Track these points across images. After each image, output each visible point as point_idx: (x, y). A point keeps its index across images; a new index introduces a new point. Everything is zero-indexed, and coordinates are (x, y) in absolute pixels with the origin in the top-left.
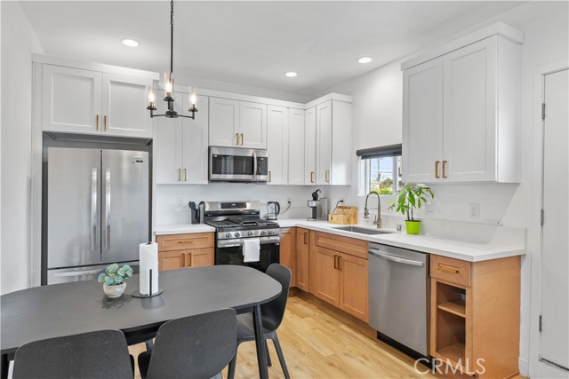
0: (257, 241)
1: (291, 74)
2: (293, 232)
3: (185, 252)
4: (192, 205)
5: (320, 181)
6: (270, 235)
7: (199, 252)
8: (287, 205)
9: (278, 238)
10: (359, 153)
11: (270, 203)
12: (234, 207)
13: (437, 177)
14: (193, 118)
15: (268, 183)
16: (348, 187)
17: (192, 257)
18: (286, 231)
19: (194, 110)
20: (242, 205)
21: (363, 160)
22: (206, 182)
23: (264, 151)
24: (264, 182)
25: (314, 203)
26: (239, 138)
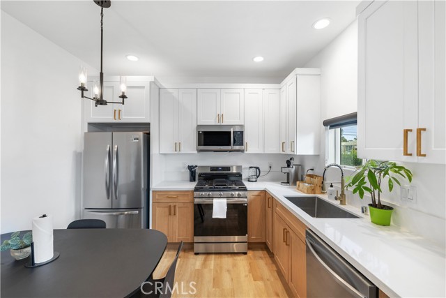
0: (224, 201)
1: (259, 59)
2: (262, 194)
3: (172, 205)
4: (190, 168)
5: (288, 152)
6: (239, 196)
7: (181, 205)
8: (268, 169)
9: (246, 200)
10: (326, 123)
11: (251, 167)
12: (220, 170)
13: (406, 154)
14: (123, 104)
15: (245, 152)
16: (317, 156)
17: (177, 209)
18: (256, 193)
19: (123, 97)
20: (228, 168)
21: (333, 130)
22: (196, 152)
23: (242, 126)
24: (243, 151)
25: (287, 170)
26: (220, 117)
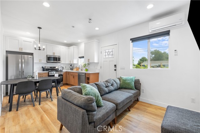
0: (58, 74)
3: (41, 76)
4: (43, 67)
5: (72, 63)
6: (61, 73)
7: (44, 76)
8: (65, 68)
10: (79, 57)
11: (61, 67)
12: (53, 68)
16: (77, 64)
19: (44, 49)
21: (80, 59)
22: (46, 62)
23: (60, 56)
24: (60, 63)
25: (71, 67)
26: (54, 53)
